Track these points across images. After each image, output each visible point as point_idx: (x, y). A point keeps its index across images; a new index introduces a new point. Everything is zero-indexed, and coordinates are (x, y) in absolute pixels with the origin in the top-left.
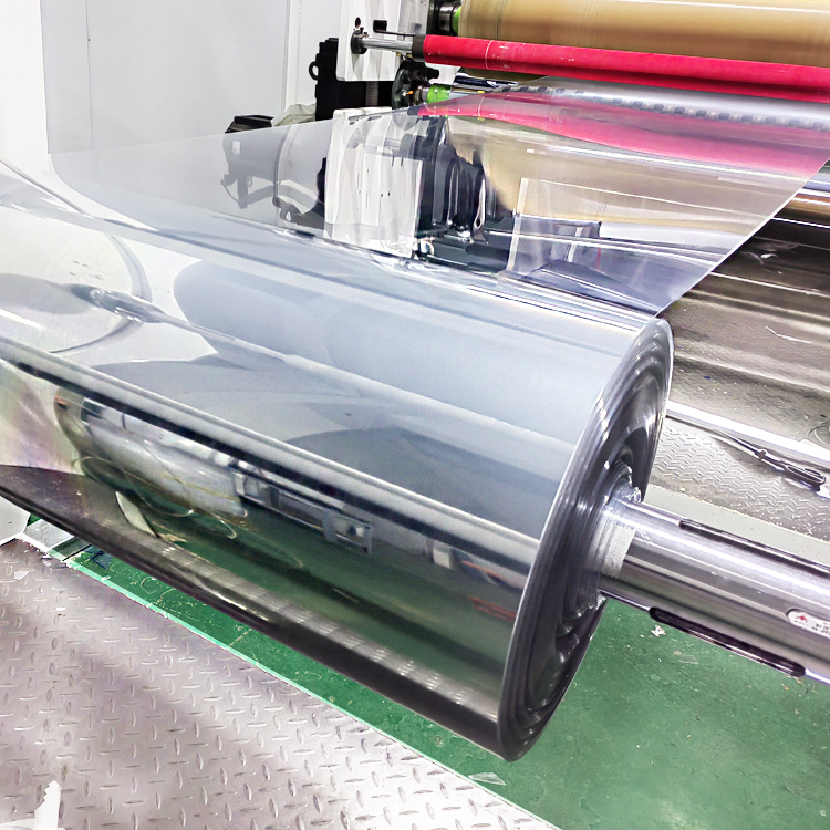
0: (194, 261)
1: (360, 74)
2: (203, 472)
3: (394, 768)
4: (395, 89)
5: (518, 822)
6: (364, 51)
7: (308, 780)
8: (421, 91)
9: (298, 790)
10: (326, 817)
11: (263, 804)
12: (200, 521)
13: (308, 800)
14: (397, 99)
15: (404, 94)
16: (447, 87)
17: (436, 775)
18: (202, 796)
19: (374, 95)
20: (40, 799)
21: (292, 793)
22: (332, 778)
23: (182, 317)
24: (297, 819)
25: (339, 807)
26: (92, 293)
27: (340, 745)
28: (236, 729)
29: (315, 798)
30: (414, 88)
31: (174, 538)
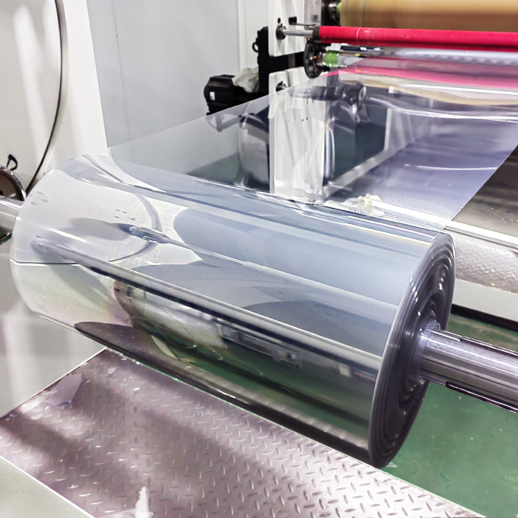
0: (184, 208)
1: (283, 51)
2: (199, 324)
3: (332, 464)
4: (305, 56)
5: (402, 489)
6: (284, 37)
7: (284, 475)
8: (321, 55)
9: (279, 481)
10: (296, 495)
11: (260, 491)
12: (201, 351)
13: (285, 486)
14: (307, 62)
15: (311, 58)
16: (337, 52)
17: (356, 467)
18: (226, 489)
19: (293, 61)
20: (137, 498)
21: (276, 483)
22: (297, 474)
23: (180, 240)
24: (280, 498)
25: (302, 489)
26: (131, 229)
27: (301, 454)
28: (242, 451)
29: (289, 485)
30: (316, 54)
31: (189, 360)
